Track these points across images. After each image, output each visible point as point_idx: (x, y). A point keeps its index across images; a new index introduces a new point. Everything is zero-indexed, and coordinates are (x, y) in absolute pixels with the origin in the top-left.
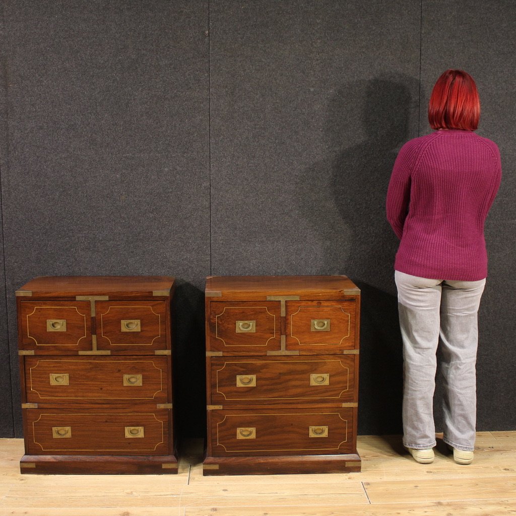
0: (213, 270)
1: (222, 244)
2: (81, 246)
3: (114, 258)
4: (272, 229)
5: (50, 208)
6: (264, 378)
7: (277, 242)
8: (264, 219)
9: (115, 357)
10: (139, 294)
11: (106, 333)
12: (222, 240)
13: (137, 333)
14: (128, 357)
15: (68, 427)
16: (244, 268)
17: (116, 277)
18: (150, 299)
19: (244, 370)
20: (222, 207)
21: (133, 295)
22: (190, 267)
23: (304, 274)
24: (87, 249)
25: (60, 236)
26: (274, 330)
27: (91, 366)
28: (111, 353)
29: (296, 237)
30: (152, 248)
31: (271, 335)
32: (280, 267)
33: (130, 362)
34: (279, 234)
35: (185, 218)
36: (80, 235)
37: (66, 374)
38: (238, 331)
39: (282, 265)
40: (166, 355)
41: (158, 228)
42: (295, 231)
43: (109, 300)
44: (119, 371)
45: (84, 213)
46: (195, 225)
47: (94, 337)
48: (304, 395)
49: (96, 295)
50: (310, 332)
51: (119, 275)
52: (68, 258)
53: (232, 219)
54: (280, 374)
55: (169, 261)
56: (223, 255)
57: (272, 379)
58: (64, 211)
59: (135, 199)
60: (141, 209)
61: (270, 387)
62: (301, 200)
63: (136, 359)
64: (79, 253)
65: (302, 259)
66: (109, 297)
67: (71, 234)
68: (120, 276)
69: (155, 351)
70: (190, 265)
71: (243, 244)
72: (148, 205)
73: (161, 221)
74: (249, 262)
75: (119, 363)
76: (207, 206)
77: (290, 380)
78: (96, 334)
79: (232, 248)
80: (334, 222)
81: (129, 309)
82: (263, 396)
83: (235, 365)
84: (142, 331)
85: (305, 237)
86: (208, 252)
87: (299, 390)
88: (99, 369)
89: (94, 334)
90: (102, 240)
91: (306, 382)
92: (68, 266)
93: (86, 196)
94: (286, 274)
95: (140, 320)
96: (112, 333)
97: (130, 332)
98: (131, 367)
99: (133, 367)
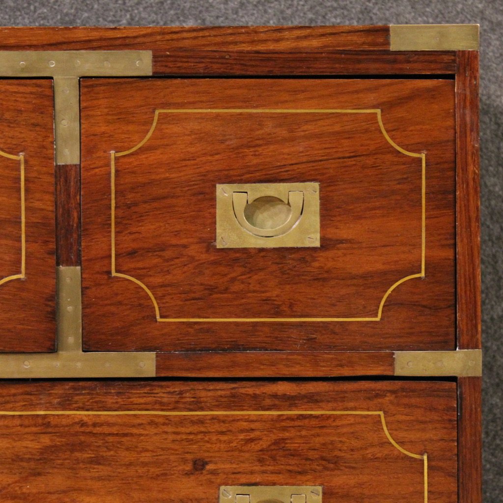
9: (178, 387)
10: (315, 43)
11: (132, 254)
13: (302, 254)
14: (249, 389)
18: (373, 68)
21: (282, 46)
27: (46, 440)
28: (158, 368)
33: (260, 420)
40: (453, 379)
43: (156, 76)
44: (199, 465)
47: (70, 275)
49: (88, 45)
63: (291, 401)
66: (156, 59)
69: (398, 354)
75: (201, 421)
78: (78, 262)
81: (259, 120)
84: (327, 244)
88: (88, 455)
89: (69, 263)
95: (316, 185)
96: (168, 254)
97: (262, 250)
98: (264, 444)
99: (276, 443)
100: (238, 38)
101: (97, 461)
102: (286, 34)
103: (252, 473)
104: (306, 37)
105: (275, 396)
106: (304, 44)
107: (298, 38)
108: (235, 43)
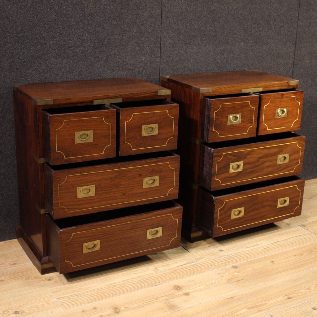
0: (162, 70)
1: (169, 47)
2: (52, 52)
3: (81, 64)
4: (205, 33)
5: (22, 15)
6: (249, 163)
7: (209, 45)
8: (201, 25)
11: (128, 139)
12: (169, 43)
13: (155, 136)
15: (97, 241)
16: (184, 67)
17: (83, 81)
19: (236, 158)
20: (170, 14)
21: (142, 96)
22: (144, 68)
23: (225, 71)
24: (57, 55)
25: (32, 44)
26: (253, 120)
27: (116, 174)
29: (221, 40)
30: (114, 53)
31: (251, 124)
32: (209, 66)
33: (150, 166)
34: (211, 38)
35: (142, 25)
36: (51, 42)
37: (92, 186)
38: (229, 123)
39: (211, 64)
41: (120, 34)
42: (221, 35)
44: (140, 175)
45: (55, 20)
46: (150, 31)
48: (272, 173)
49: (111, 98)
50: (275, 119)
51: (85, 79)
52: (40, 65)
53: (178, 25)
54: (259, 158)
55: (128, 64)
56: (170, 57)
57: (253, 163)
58: (37, 18)
59: (101, 7)
60: (105, 16)
61: (252, 169)
62: (227, 9)
63: (155, 162)
64: (50, 60)
65: (225, 58)
66: (122, 99)
67: (43, 41)
68: (87, 81)
70: (145, 67)
71: (184, 47)
72: (112, 13)
73: (123, 27)
74: (188, 62)
75: (140, 168)
76: (159, 14)
77: (265, 162)
79: (177, 50)
80: (247, 27)
81: (149, 114)
82: (246, 178)
83: (230, 154)
84: (159, 134)
85: (228, 40)
86: (158, 55)
87: (270, 169)
88: (122, 176)
90: (71, 47)
91: (274, 162)
92: (40, 74)
93: (57, 4)
94: (213, 71)
95: (157, 124)
96: (134, 138)
97: (149, 136)
98: (151, 170)
99: (153, 169)
100: (135, 95)
101: (124, 177)
102: (142, 94)
103: (149, 175)
104: (146, 94)
105: (152, 162)
106: (145, 95)
107: (144, 94)
108: (135, 96)
